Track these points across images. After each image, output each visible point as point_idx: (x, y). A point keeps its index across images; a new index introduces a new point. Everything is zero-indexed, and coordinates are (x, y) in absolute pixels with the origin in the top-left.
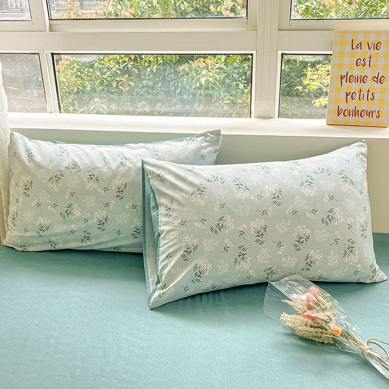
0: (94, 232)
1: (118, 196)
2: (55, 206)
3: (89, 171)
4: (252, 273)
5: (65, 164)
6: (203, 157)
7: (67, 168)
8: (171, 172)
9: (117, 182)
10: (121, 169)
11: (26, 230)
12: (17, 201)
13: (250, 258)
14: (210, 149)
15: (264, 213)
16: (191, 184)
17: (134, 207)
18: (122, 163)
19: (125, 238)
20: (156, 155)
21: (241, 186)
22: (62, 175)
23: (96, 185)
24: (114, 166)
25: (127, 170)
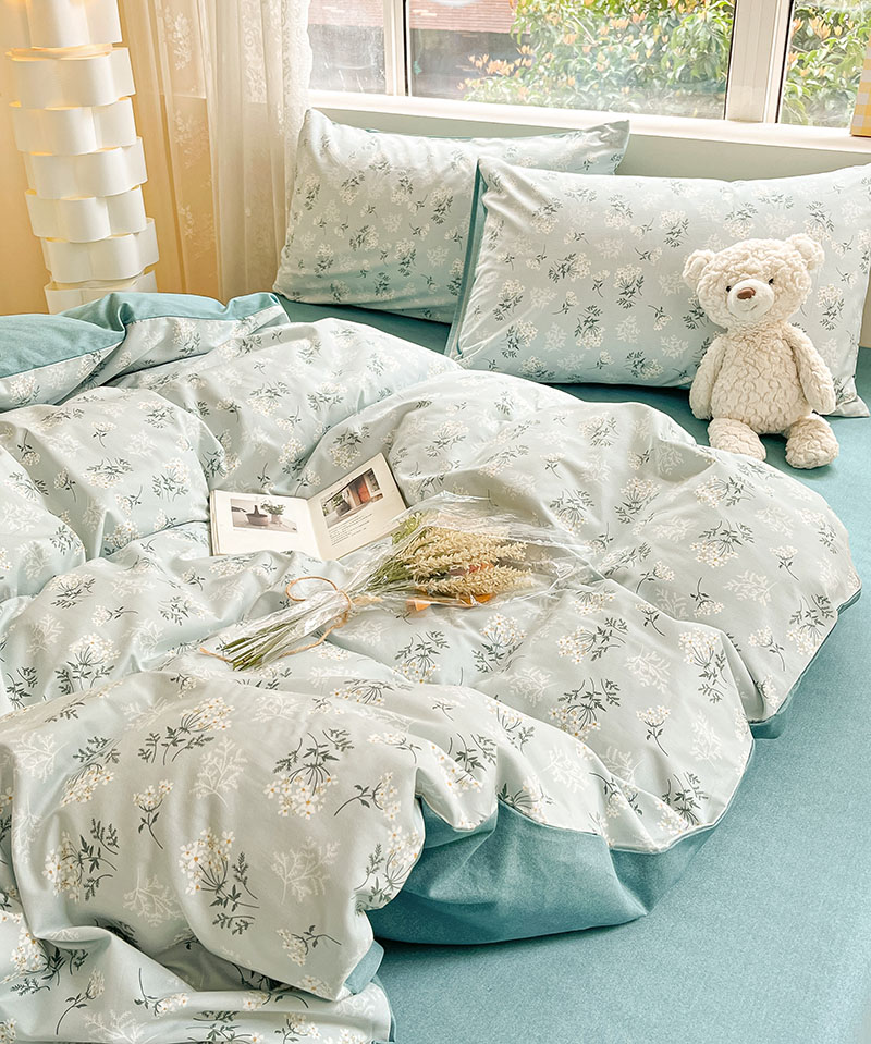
0: (395, 276)
1: (435, 217)
2: (345, 227)
3: (401, 174)
4: (606, 356)
5: (371, 162)
7: (372, 167)
9: (439, 195)
10: (449, 173)
11: (301, 266)
12: (297, 217)
13: (603, 329)
14: (603, 152)
16: (540, 198)
17: (457, 238)
18: (453, 165)
19: (439, 293)
20: (510, 155)
21: (621, 208)
22: (362, 178)
23: (406, 197)
24: (439, 169)
25: (458, 177)
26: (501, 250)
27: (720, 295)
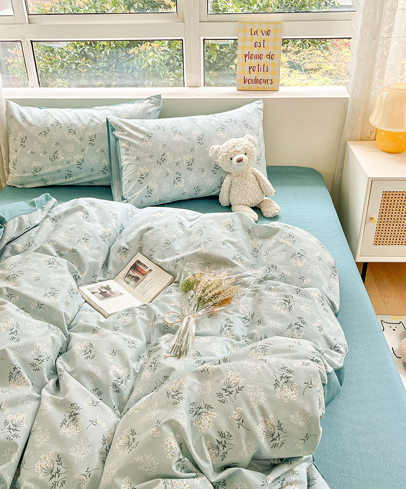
0: (75, 170)
1: (90, 144)
2: (45, 153)
3: (68, 127)
4: (185, 190)
5: (50, 122)
6: (149, 114)
7: (52, 125)
8: (127, 124)
9: (90, 134)
10: (91, 124)
11: (24, 172)
12: (16, 151)
13: (183, 180)
14: (154, 108)
15: (192, 150)
16: (142, 132)
17: (102, 151)
18: (92, 120)
19: (96, 174)
20: (116, 113)
21: (176, 132)
22: (48, 131)
23: (74, 137)
24: (86, 123)
25: (96, 125)
26: (133, 155)
27: (229, 162)
